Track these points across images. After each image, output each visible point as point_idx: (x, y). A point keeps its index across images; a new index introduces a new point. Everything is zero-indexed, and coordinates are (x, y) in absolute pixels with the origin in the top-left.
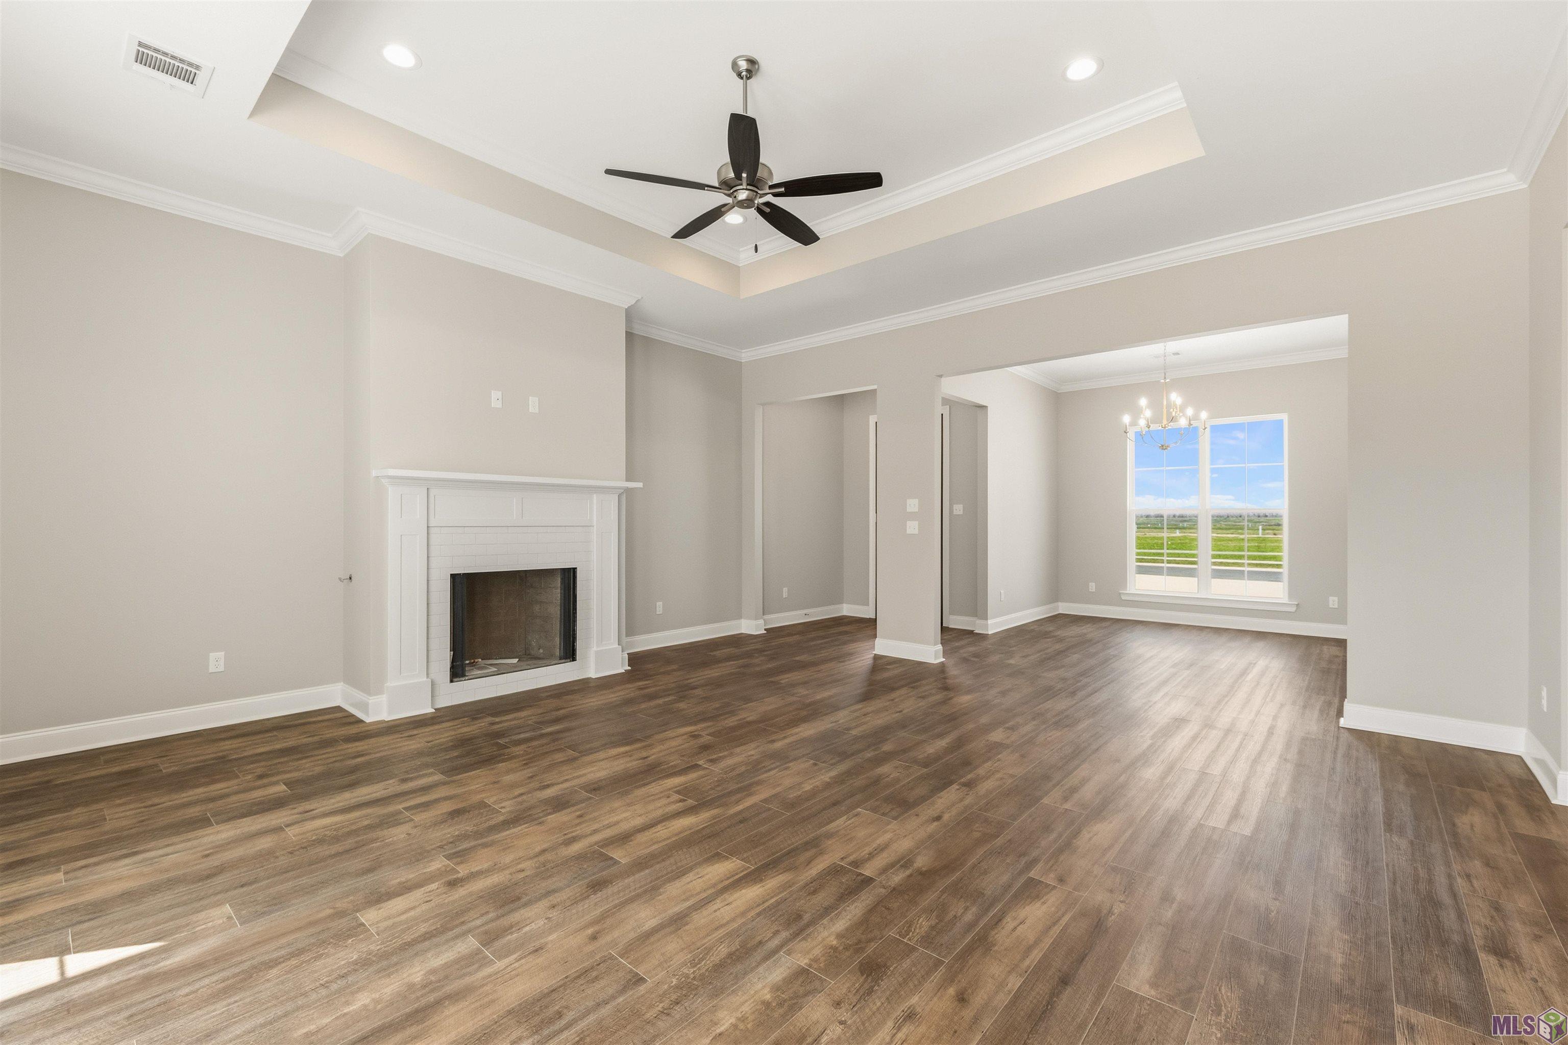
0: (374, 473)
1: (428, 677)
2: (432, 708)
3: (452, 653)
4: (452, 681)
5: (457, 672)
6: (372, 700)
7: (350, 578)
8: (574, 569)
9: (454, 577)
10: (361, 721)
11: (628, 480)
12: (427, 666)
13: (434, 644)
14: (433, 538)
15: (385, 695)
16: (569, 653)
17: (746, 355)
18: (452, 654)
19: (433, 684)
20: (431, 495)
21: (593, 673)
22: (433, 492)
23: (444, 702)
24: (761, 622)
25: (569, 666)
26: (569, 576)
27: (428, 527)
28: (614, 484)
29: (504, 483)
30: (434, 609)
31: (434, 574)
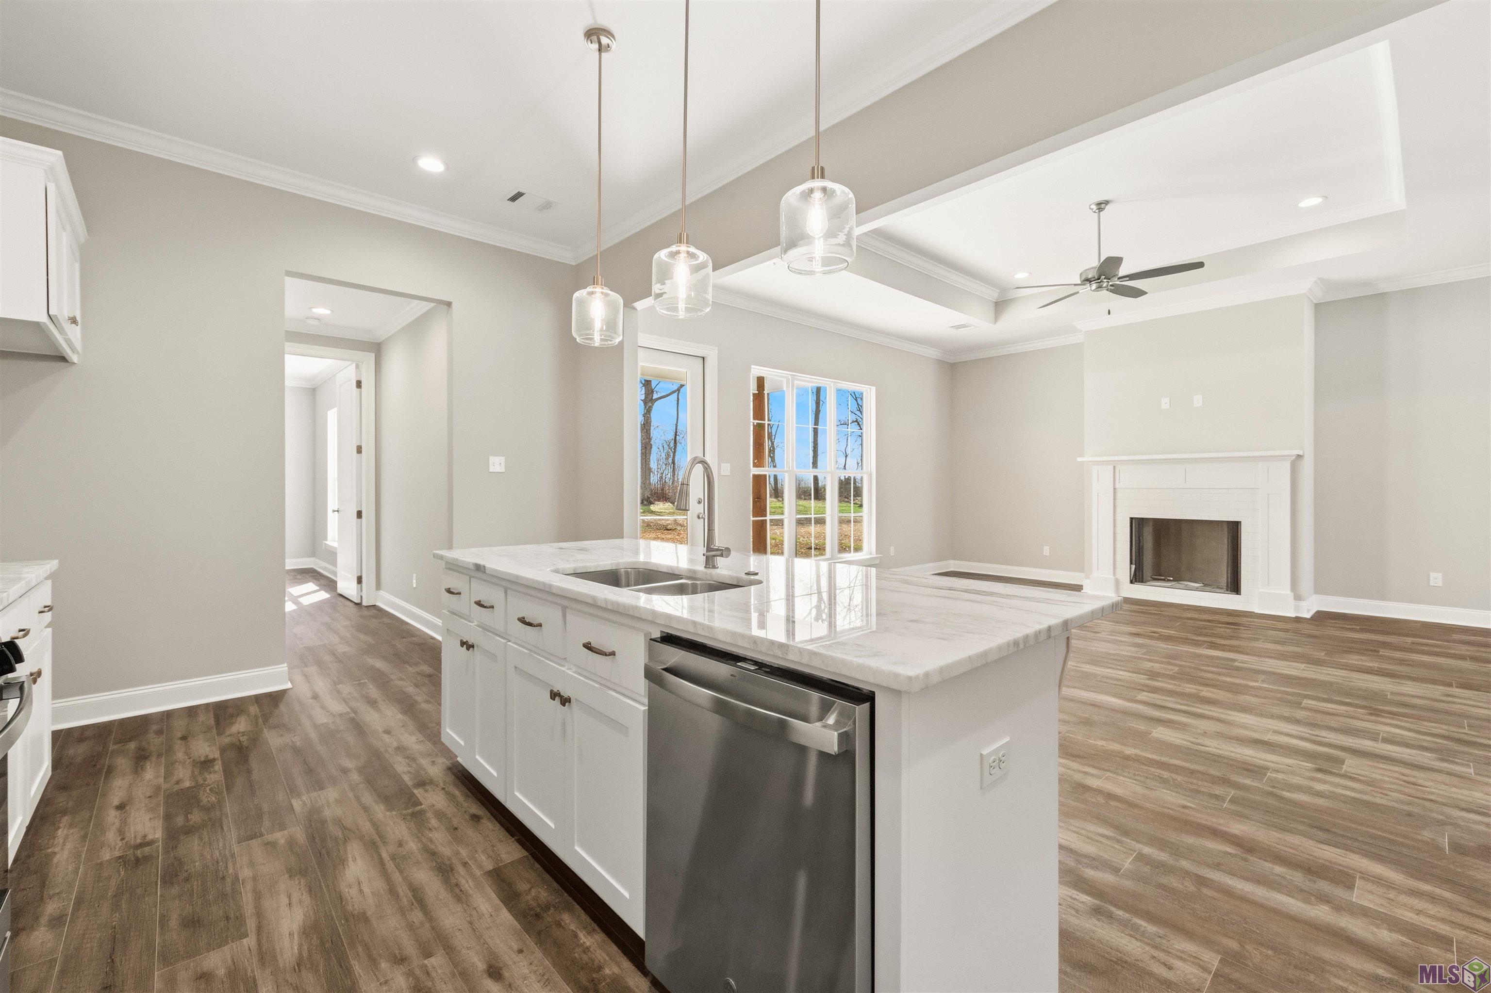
0: (1081, 460)
1: (1114, 574)
3: (1133, 566)
4: (1132, 583)
5: (1136, 578)
8: (1240, 523)
9: (1131, 519)
12: (1115, 570)
14: (1118, 496)
15: (1090, 581)
18: (1132, 569)
19: (1115, 581)
20: (1117, 471)
22: (1117, 468)
23: (1125, 594)
25: (1233, 597)
26: (1234, 528)
27: (1114, 489)
28: (1287, 453)
29: (1151, 460)
30: (1119, 537)
31: (1119, 516)
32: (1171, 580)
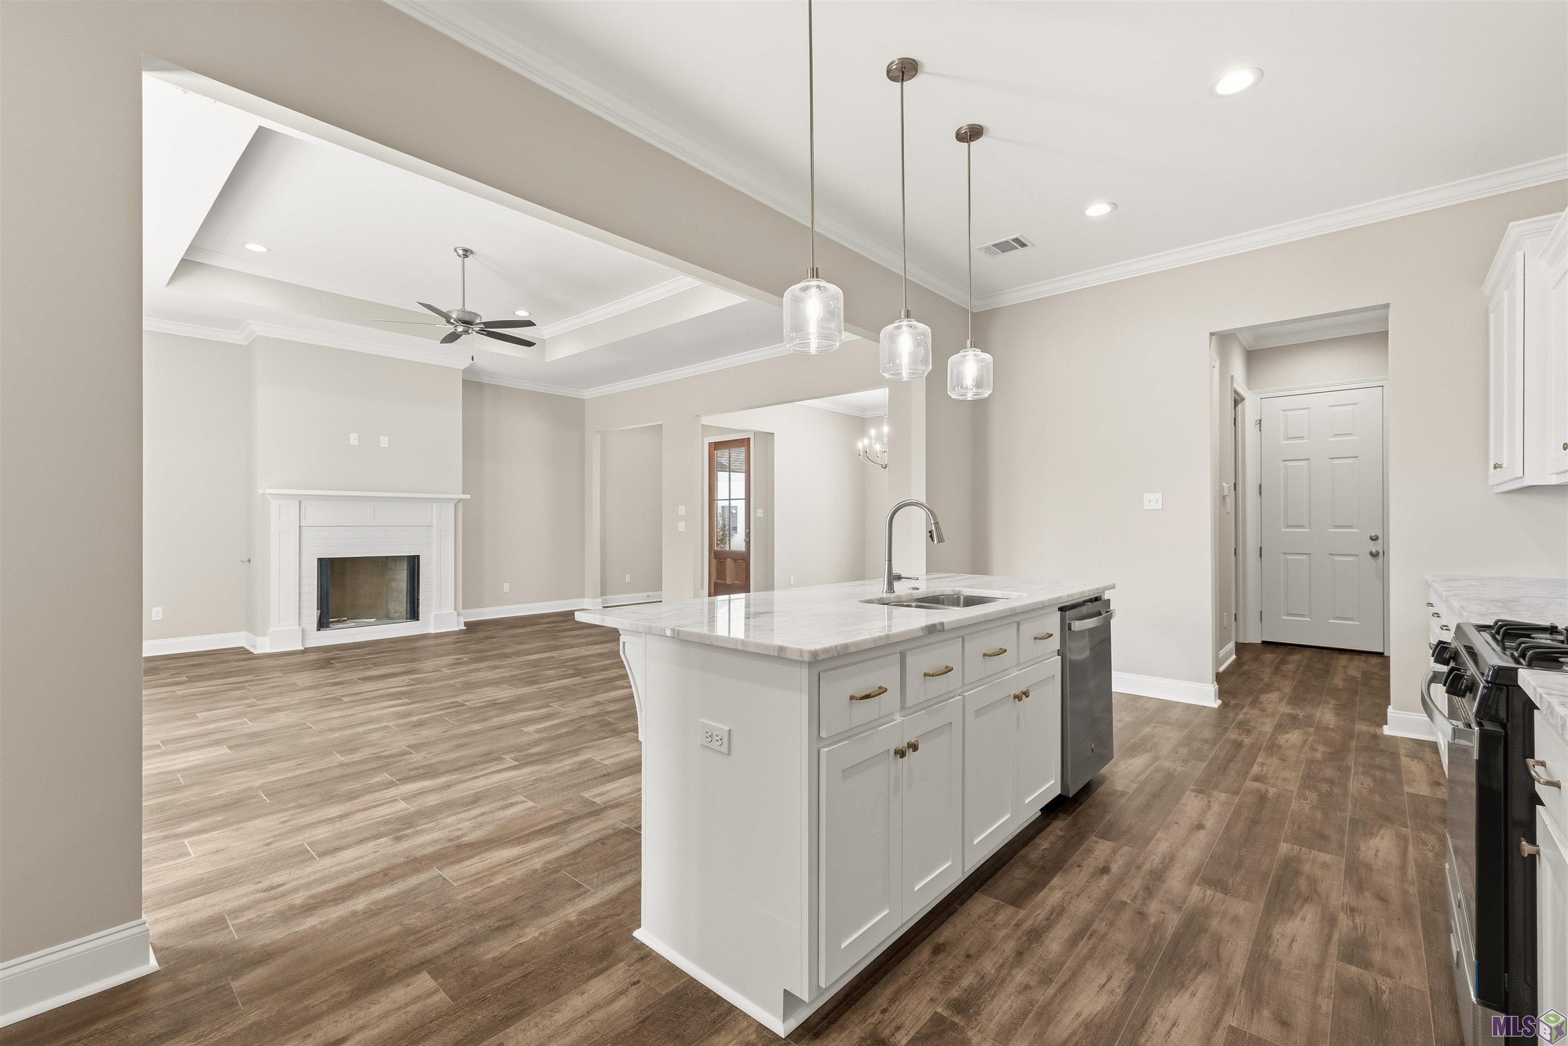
0: (260, 492)
1: (300, 625)
2: (303, 646)
3: (319, 611)
4: (318, 630)
5: (323, 624)
6: (259, 640)
7: (249, 561)
8: (418, 557)
9: (320, 560)
10: (252, 653)
11: (464, 493)
12: (299, 619)
13: (304, 604)
14: (304, 534)
15: (268, 637)
16: (414, 614)
17: (587, 394)
18: (319, 614)
19: (303, 631)
20: (303, 508)
21: (432, 630)
22: (303, 504)
23: (311, 644)
24: (600, 600)
25: (414, 623)
26: (413, 563)
27: (300, 526)
28: (452, 496)
29: (360, 497)
30: (305, 581)
31: (305, 558)
32: (346, 620)
